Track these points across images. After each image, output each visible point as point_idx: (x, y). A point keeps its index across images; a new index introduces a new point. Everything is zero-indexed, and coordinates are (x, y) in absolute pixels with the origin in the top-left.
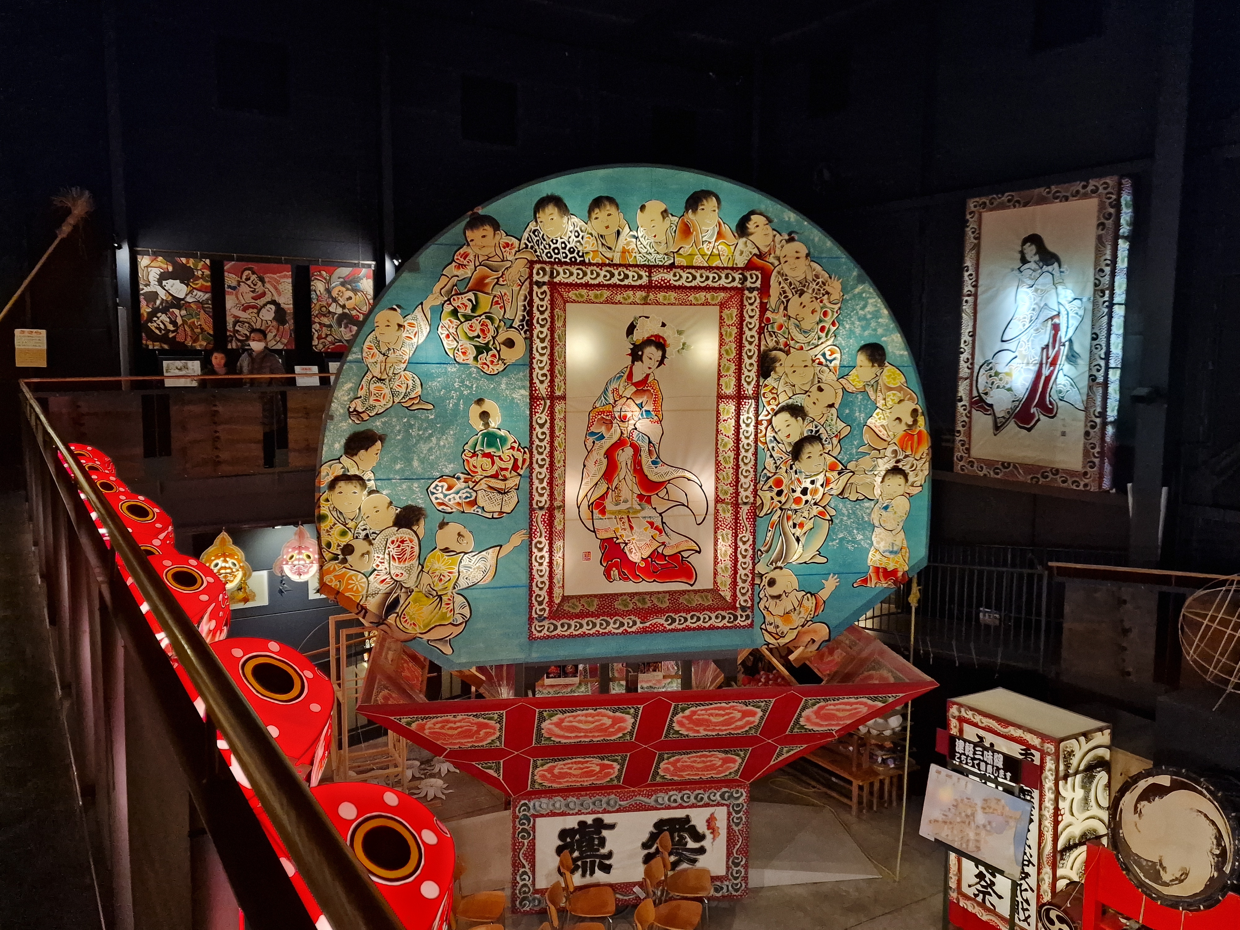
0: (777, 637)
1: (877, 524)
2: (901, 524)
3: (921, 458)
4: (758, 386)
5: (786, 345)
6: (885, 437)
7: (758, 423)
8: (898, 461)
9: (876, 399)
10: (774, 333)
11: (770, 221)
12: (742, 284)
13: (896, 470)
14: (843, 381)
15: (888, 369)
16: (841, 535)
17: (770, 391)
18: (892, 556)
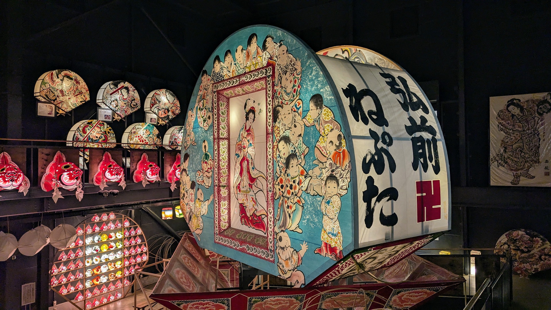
0: (284, 273)
1: (324, 213)
2: (337, 215)
3: (345, 169)
4: (273, 127)
5: (282, 103)
6: (325, 155)
7: (273, 147)
8: (333, 171)
9: (319, 130)
10: (277, 97)
11: (273, 38)
12: (266, 74)
13: (332, 177)
14: (304, 120)
15: (325, 109)
16: (308, 217)
17: (277, 129)
18: (333, 237)
